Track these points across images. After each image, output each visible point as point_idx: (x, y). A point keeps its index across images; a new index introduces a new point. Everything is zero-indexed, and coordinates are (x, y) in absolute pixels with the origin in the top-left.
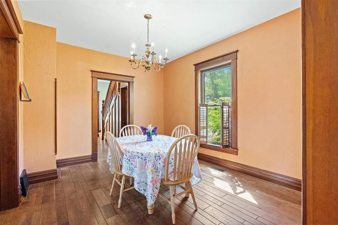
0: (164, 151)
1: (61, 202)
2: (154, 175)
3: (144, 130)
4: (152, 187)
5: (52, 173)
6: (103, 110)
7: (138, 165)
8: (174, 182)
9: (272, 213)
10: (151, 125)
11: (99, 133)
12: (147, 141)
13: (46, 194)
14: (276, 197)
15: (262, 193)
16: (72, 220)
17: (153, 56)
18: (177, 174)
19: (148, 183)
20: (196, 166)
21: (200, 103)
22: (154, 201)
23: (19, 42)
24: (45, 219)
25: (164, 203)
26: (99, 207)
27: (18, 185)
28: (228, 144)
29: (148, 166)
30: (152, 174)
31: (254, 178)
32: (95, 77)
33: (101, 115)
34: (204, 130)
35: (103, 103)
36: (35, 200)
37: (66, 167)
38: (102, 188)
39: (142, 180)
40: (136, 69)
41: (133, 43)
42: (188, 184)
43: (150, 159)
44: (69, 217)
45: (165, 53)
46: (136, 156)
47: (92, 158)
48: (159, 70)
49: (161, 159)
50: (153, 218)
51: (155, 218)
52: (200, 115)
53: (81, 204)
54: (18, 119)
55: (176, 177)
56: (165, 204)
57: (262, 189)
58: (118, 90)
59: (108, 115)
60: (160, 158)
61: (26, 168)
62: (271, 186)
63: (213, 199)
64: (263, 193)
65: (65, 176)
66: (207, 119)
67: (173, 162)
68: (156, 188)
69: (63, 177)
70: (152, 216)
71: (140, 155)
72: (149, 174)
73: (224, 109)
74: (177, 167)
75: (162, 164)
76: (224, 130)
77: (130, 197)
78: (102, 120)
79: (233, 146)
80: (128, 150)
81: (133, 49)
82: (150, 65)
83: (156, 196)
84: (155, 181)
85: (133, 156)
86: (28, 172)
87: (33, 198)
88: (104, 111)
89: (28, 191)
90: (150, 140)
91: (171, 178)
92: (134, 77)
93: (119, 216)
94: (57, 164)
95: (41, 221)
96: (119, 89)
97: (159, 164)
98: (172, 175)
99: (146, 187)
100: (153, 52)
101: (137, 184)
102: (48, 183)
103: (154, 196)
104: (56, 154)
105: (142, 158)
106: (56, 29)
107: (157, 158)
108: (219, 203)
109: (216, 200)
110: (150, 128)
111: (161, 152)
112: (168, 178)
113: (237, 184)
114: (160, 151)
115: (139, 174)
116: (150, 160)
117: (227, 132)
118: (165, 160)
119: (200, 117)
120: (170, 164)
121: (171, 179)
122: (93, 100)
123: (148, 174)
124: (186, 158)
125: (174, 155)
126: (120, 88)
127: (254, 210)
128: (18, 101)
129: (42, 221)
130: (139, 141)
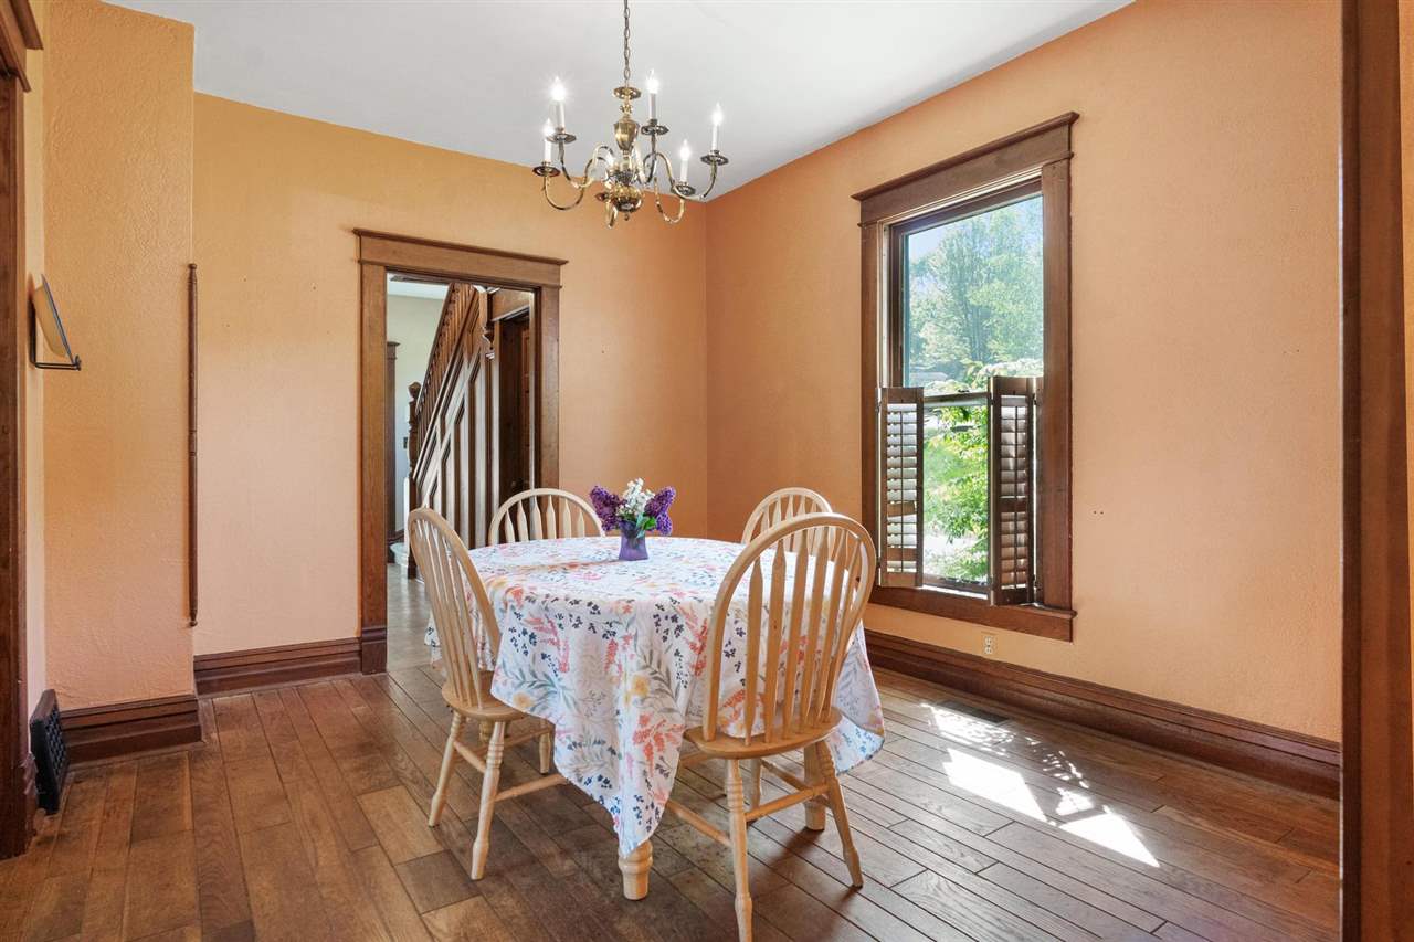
0: (700, 596)
1: (218, 839)
2: (651, 705)
3: (607, 504)
4: (641, 762)
5: (176, 714)
6: (413, 432)
7: (573, 660)
8: (747, 743)
9: (1234, 907)
10: (641, 482)
11: (395, 548)
12: (623, 557)
13: (149, 804)
14: (1261, 838)
15: (1191, 821)
16: (268, 915)
17: (653, 141)
18: (760, 703)
19: (621, 750)
20: (856, 672)
21: (885, 385)
22: (652, 831)
23: (26, 88)
24: (146, 907)
25: (700, 854)
26: (390, 861)
27: (23, 753)
28: (1024, 586)
29: (623, 662)
30: (643, 701)
31: (1153, 753)
32: (373, 263)
33: (402, 455)
34: (906, 518)
35: (412, 399)
36: (98, 826)
37: (238, 691)
38: (409, 784)
39: (592, 733)
40: (569, 208)
41: (557, 79)
42: (819, 759)
43: (632, 630)
44: (254, 903)
45: (711, 131)
46: (566, 615)
47: (360, 653)
48: (680, 215)
49: (687, 634)
50: (645, 916)
51: (654, 915)
52: (886, 445)
53: (310, 850)
54: (24, 445)
55: (758, 721)
56: (705, 857)
57: (1190, 801)
58: (486, 332)
59: (439, 453)
60: (680, 628)
61: (56, 684)
62: (1237, 792)
63: (940, 840)
64: (1198, 820)
65: (234, 732)
66: (920, 465)
67: (741, 645)
68: (658, 771)
69: (227, 735)
70: (641, 905)
71: (583, 612)
72: (627, 700)
73: (1006, 411)
74: (762, 671)
75: (688, 656)
76: (1005, 515)
77: (537, 825)
78: (411, 480)
79: (1051, 597)
80: (527, 592)
81: (558, 107)
82: (636, 190)
83: (662, 810)
84: (658, 738)
85: (552, 618)
86: (65, 706)
87: (91, 820)
88: (419, 436)
89: (65, 790)
90: (634, 552)
91: (732, 725)
92: (564, 262)
93: (486, 905)
94: (196, 677)
95: (126, 914)
96: (490, 325)
97: (677, 653)
98: (737, 708)
99: (612, 765)
100: (654, 122)
101: (570, 747)
102: (156, 758)
103: (652, 806)
104: (192, 625)
105: (592, 627)
106: (191, 28)
107: (665, 624)
108: (972, 861)
109: (955, 846)
110: (636, 494)
111: (686, 600)
112: (719, 723)
113: (1066, 778)
114: (680, 595)
115: (580, 703)
116: (633, 633)
117: (1022, 524)
118: (703, 636)
119: (885, 456)
120: (728, 655)
121: (734, 730)
122: (366, 372)
123: (621, 706)
124: (805, 631)
125: (746, 613)
126: (496, 319)
127: (1146, 893)
128: (23, 364)
129: (130, 915)
130: (582, 560)
